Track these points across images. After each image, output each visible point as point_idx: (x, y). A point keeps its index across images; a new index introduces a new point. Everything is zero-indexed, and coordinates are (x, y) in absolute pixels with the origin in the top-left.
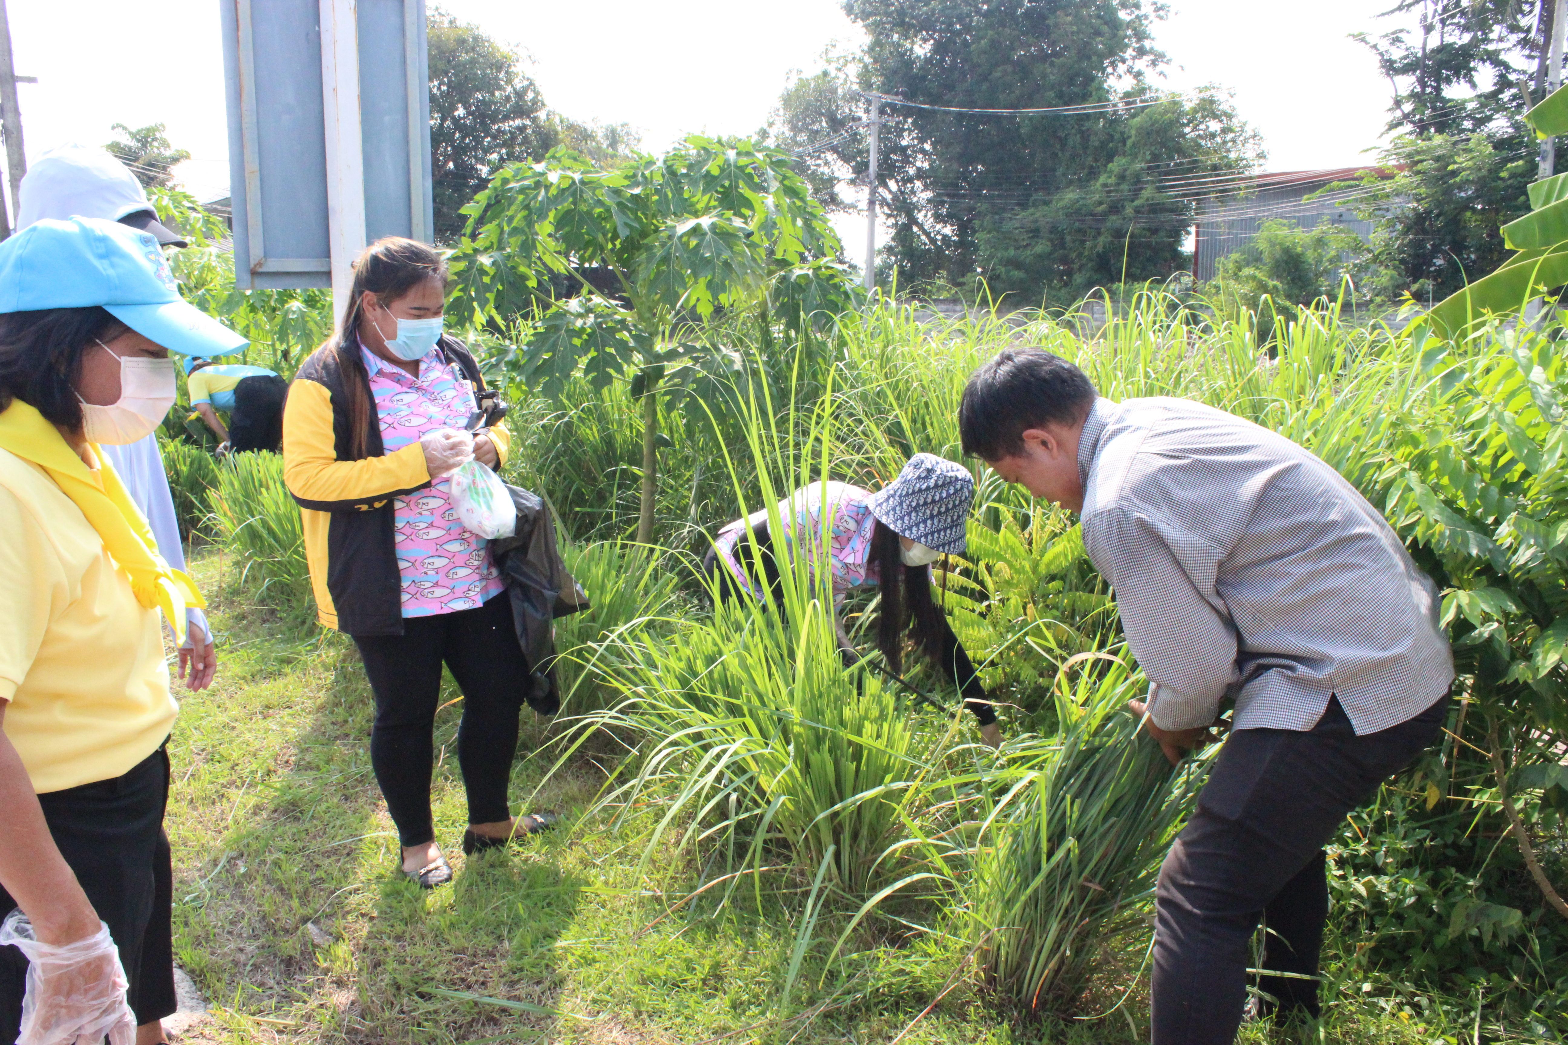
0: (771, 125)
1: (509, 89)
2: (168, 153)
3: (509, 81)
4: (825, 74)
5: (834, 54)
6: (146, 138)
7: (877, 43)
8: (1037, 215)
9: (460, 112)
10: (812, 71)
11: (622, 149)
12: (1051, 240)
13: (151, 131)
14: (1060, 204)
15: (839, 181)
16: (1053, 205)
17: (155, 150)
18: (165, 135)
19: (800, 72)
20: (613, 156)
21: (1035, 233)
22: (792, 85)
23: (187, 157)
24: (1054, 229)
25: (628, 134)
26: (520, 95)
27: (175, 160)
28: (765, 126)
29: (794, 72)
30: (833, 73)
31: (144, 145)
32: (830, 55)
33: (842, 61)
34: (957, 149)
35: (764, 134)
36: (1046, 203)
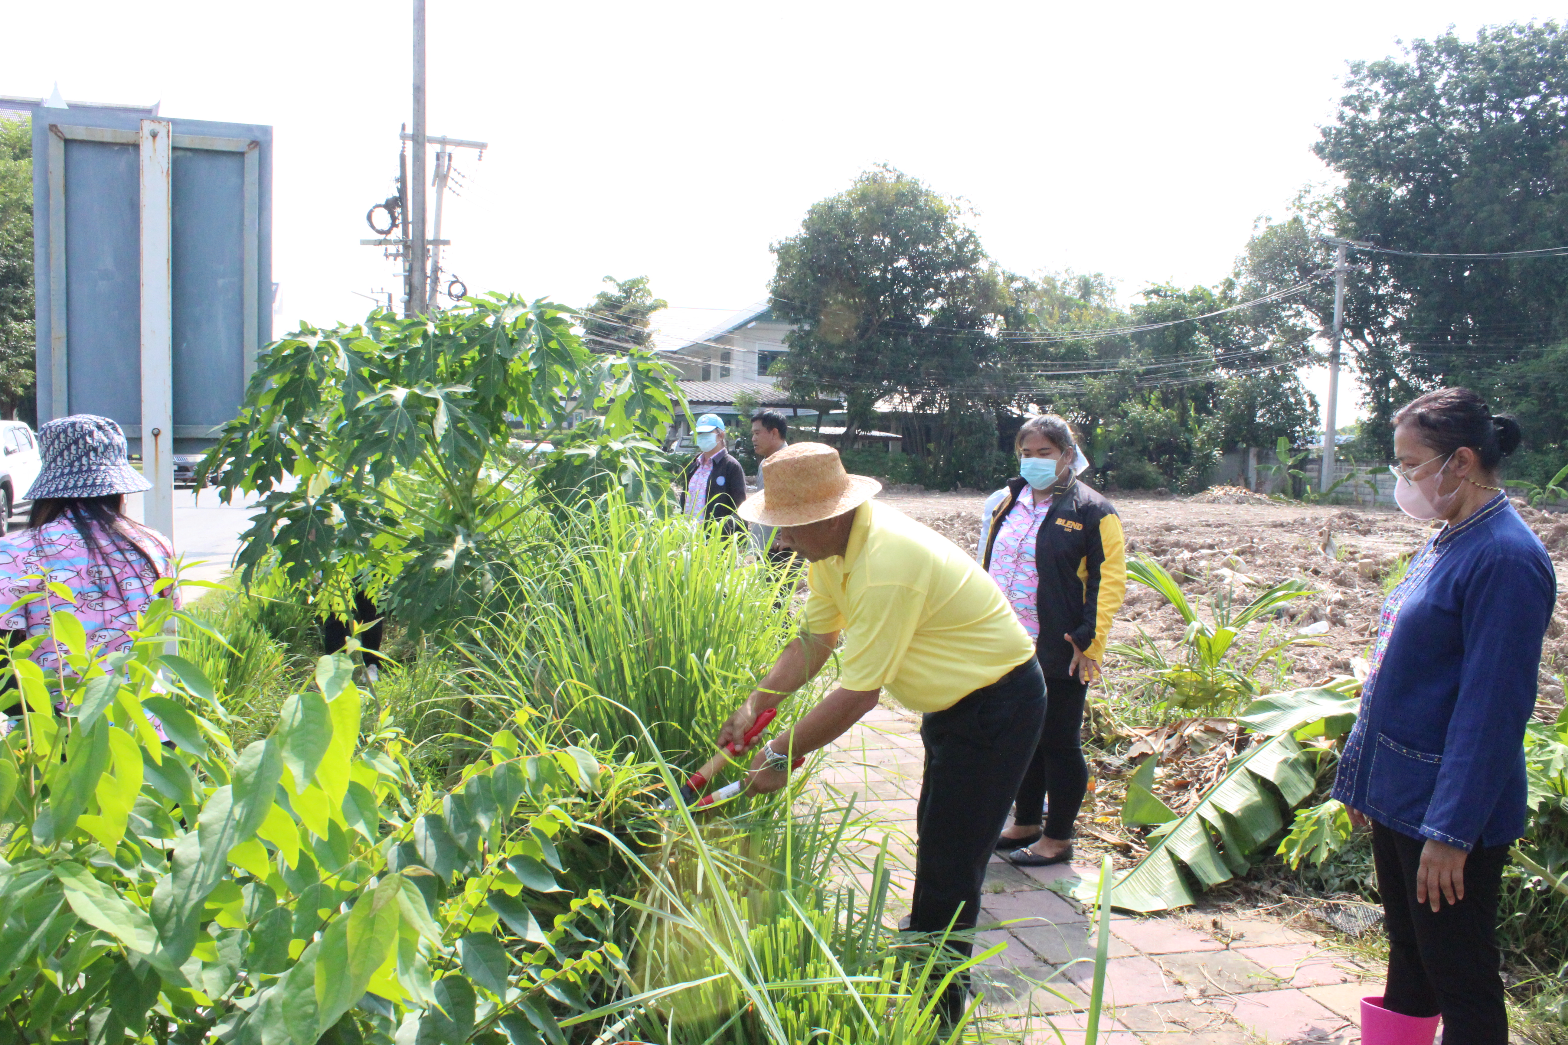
0: (1237, 275)
1: (950, 241)
2: (649, 302)
3: (951, 233)
4: (1296, 220)
5: (1307, 200)
6: (630, 289)
7: (1353, 188)
8: (1526, 368)
9: (902, 263)
10: (1282, 217)
11: (1095, 300)
12: (1539, 398)
13: (635, 282)
14: (1552, 357)
15: (1312, 333)
16: (1544, 359)
17: (637, 300)
18: (648, 286)
19: (1268, 219)
20: (1085, 306)
21: (1523, 390)
22: (1260, 232)
23: (664, 306)
24: (1544, 387)
25: (1101, 285)
26: (960, 246)
27: (653, 308)
28: (1231, 277)
29: (1263, 221)
30: (1305, 219)
31: (628, 297)
32: (1303, 201)
33: (1315, 207)
34: (1436, 298)
35: (1230, 285)
36: (1538, 356)
